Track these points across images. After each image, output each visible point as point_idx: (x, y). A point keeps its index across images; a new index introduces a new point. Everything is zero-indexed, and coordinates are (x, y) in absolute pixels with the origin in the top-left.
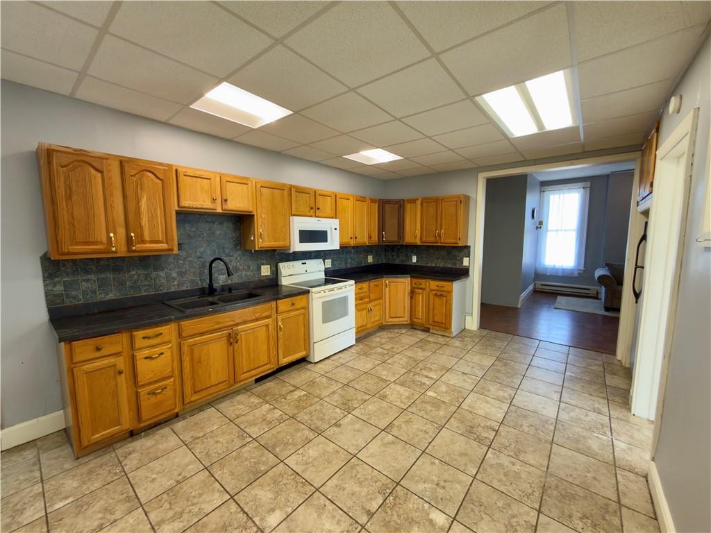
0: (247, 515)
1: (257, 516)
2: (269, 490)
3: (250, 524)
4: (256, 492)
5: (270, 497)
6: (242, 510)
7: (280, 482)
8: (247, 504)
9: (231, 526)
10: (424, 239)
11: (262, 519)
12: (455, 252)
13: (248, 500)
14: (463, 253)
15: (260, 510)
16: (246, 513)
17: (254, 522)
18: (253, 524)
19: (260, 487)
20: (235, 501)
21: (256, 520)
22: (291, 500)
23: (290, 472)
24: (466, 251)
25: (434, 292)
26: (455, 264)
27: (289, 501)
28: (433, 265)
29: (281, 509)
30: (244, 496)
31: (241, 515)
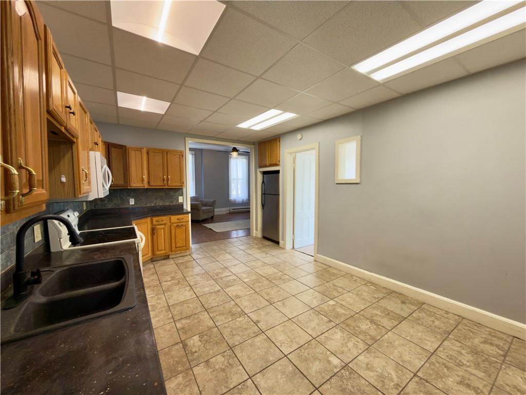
0: (333, 376)
1: (333, 370)
2: (313, 364)
3: (339, 374)
4: (314, 372)
5: (318, 363)
6: (328, 380)
7: (306, 357)
8: (323, 377)
9: (341, 386)
10: (152, 183)
11: (336, 367)
12: (172, 193)
13: (320, 377)
14: (178, 193)
15: (329, 369)
16: (331, 377)
17: (337, 372)
18: (340, 373)
19: (309, 370)
20: (320, 386)
21: (336, 371)
22: (321, 351)
23: (298, 351)
24: (180, 191)
25: (175, 225)
26: (173, 202)
27: (322, 353)
28: (153, 205)
29: (328, 357)
30: (316, 380)
31: (333, 380)
